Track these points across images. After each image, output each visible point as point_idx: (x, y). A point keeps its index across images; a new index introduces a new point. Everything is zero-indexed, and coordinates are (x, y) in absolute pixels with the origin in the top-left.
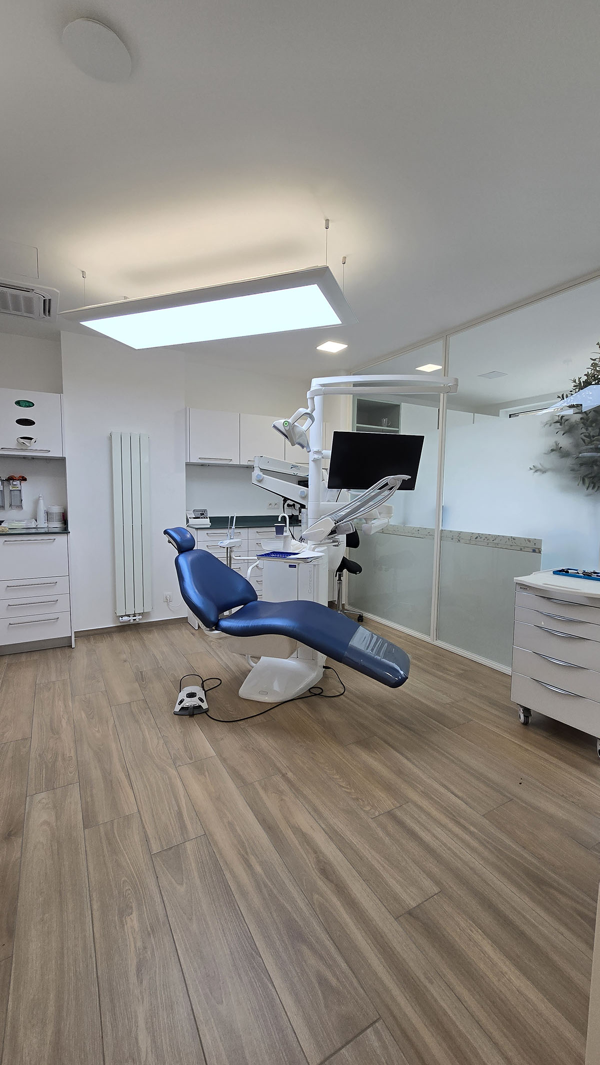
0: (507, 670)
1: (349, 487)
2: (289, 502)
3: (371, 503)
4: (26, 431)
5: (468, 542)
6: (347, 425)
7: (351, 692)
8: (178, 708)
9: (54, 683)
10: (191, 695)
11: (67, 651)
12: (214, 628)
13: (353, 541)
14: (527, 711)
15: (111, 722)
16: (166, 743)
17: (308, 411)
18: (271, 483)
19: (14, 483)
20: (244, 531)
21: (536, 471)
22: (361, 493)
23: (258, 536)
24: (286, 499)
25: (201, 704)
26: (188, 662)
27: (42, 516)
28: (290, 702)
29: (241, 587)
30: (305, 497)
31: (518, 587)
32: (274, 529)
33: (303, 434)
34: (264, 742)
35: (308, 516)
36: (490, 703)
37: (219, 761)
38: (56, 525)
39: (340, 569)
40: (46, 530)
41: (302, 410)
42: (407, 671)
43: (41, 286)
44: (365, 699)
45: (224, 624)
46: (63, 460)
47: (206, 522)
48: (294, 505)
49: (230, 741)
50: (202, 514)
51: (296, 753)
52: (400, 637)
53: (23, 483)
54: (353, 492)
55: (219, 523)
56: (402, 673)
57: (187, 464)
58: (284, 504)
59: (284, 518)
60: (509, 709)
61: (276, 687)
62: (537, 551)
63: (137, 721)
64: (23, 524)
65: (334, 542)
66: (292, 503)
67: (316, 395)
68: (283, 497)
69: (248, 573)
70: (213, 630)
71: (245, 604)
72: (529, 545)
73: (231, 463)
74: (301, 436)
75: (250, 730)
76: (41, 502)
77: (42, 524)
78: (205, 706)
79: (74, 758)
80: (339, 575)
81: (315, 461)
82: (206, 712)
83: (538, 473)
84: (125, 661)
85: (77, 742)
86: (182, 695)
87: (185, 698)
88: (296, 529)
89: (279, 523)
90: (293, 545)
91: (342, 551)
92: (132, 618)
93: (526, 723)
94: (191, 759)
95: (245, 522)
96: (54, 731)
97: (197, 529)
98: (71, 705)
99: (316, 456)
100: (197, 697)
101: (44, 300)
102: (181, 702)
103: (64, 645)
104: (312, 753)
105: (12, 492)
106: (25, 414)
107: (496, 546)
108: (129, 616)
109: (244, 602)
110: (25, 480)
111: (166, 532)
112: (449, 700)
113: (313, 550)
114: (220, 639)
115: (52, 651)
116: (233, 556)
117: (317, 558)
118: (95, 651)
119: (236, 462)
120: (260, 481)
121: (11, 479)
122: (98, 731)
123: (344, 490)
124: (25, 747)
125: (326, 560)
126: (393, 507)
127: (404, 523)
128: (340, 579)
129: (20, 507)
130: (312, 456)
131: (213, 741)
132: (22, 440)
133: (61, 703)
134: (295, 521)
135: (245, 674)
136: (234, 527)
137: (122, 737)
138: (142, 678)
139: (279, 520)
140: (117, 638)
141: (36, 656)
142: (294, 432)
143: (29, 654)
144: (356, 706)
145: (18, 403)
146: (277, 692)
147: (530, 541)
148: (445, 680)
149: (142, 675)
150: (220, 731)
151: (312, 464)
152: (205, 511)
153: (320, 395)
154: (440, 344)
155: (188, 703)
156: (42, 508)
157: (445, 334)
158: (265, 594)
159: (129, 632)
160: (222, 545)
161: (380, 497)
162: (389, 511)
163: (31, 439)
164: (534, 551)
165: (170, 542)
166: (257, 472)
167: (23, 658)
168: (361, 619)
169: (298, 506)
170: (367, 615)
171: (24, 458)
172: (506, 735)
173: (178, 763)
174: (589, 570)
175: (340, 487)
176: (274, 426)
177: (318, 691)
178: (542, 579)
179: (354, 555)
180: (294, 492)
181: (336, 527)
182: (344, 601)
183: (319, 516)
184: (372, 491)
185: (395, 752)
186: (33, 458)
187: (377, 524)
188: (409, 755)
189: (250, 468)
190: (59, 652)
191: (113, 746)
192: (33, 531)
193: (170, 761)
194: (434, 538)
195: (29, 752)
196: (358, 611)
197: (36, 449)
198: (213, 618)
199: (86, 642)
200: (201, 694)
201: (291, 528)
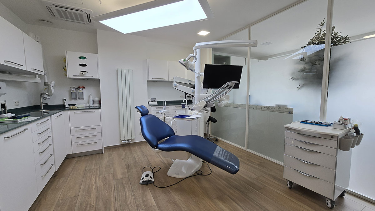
0: (282, 164)
1: (212, 88)
2: (187, 95)
3: (221, 94)
4: (83, 68)
5: (260, 109)
6: (210, 62)
7: (214, 173)
8: (141, 181)
9: (93, 169)
10: (147, 175)
11: (101, 155)
12: (156, 148)
13: (213, 110)
14: (291, 183)
15: (113, 188)
16: (135, 198)
17: (194, 55)
18: (180, 87)
19: (80, 89)
20: (170, 107)
21: (294, 79)
22: (216, 90)
23: (176, 108)
24: (186, 94)
25: (151, 179)
26: (148, 160)
27: (91, 102)
28: (189, 178)
29: (168, 130)
30: (194, 93)
31: (286, 129)
32: (181, 106)
33: (192, 65)
34: (177, 197)
35: (195, 100)
36: (273, 178)
37: (157, 208)
38: (97, 105)
39: (208, 121)
40: (93, 107)
41: (191, 55)
42: (238, 167)
43: (85, 9)
44: (220, 176)
45: (160, 146)
46: (99, 80)
47: (156, 103)
48: (190, 96)
49: (163, 197)
50: (154, 100)
51: (191, 204)
52: (232, 148)
53: (84, 90)
54: (213, 89)
55: (160, 103)
56: (237, 167)
57: (148, 81)
58: (186, 96)
59: (185, 101)
60: (283, 181)
61: (184, 170)
62: (291, 112)
63: (124, 188)
64: (84, 105)
65: (206, 111)
66: (189, 95)
67: (197, 49)
68: (185, 93)
69: (171, 124)
70: (155, 149)
71: (169, 137)
72: (287, 110)
73: (165, 80)
74: (191, 66)
75: (171, 192)
76: (91, 96)
77: (92, 105)
78: (153, 180)
79: (95, 206)
80: (208, 123)
81: (198, 77)
82: (153, 183)
83: (294, 80)
84: (123, 159)
85: (97, 197)
86: (143, 175)
87: (144, 177)
88: (190, 106)
89: (183, 103)
90: (189, 112)
91: (209, 114)
92: (127, 141)
93: (290, 188)
94: (145, 207)
95: (170, 103)
96: (89, 192)
97: (152, 106)
98: (98, 180)
99: (198, 75)
100: (150, 176)
101: (87, 15)
102: (143, 178)
103: (99, 153)
104: (198, 203)
105: (79, 93)
106: (83, 61)
107: (273, 111)
108: (126, 140)
109: (169, 136)
110: (85, 88)
111: (136, 108)
112: (256, 177)
113: (197, 114)
114: (158, 152)
115: (95, 155)
116: (165, 117)
117: (199, 118)
118: (112, 155)
119: (167, 80)
120: (176, 87)
121: (79, 88)
122: (107, 192)
123: (210, 89)
124: (75, 200)
125: (203, 118)
126: (230, 96)
127: (234, 102)
128: (208, 125)
129: (83, 99)
130: (196, 75)
131: (155, 198)
132: (82, 72)
133: (94, 179)
134: (190, 102)
135: (170, 164)
136: (165, 105)
137: (116, 195)
138: (129, 167)
139: (183, 102)
140: (121, 150)
141: (88, 158)
142: (188, 64)
143: (86, 156)
144: (216, 180)
145: (80, 58)
146: (184, 173)
147: (288, 109)
148: (253, 167)
149: (129, 166)
150: (158, 191)
151: (196, 79)
152: (155, 99)
153: (199, 48)
154: (247, 30)
155: (146, 179)
156: (91, 99)
157: (249, 26)
158: (178, 132)
159: (126, 147)
160: (161, 112)
161: (225, 92)
162: (228, 97)
163: (85, 72)
164: (290, 113)
165: (138, 112)
166: (175, 83)
167: (83, 158)
168: (217, 140)
169: (191, 96)
170: (219, 138)
171: (84, 79)
172: (282, 194)
173: (139, 209)
174: (317, 121)
175: (208, 87)
176: (180, 62)
177: (200, 173)
178: (296, 125)
179: (214, 115)
180: (189, 90)
181: (207, 104)
182: (210, 133)
183: (200, 99)
184: (221, 89)
185: (234, 203)
186: (88, 80)
187: (223, 103)
188: (241, 204)
189: (172, 82)
190: (97, 155)
191: (112, 199)
192: (88, 108)
193: (136, 208)
194: (246, 108)
195: (76, 203)
196: (215, 137)
197: (88, 76)
198: (155, 144)
199: (109, 151)
200: (151, 175)
201: (189, 105)
